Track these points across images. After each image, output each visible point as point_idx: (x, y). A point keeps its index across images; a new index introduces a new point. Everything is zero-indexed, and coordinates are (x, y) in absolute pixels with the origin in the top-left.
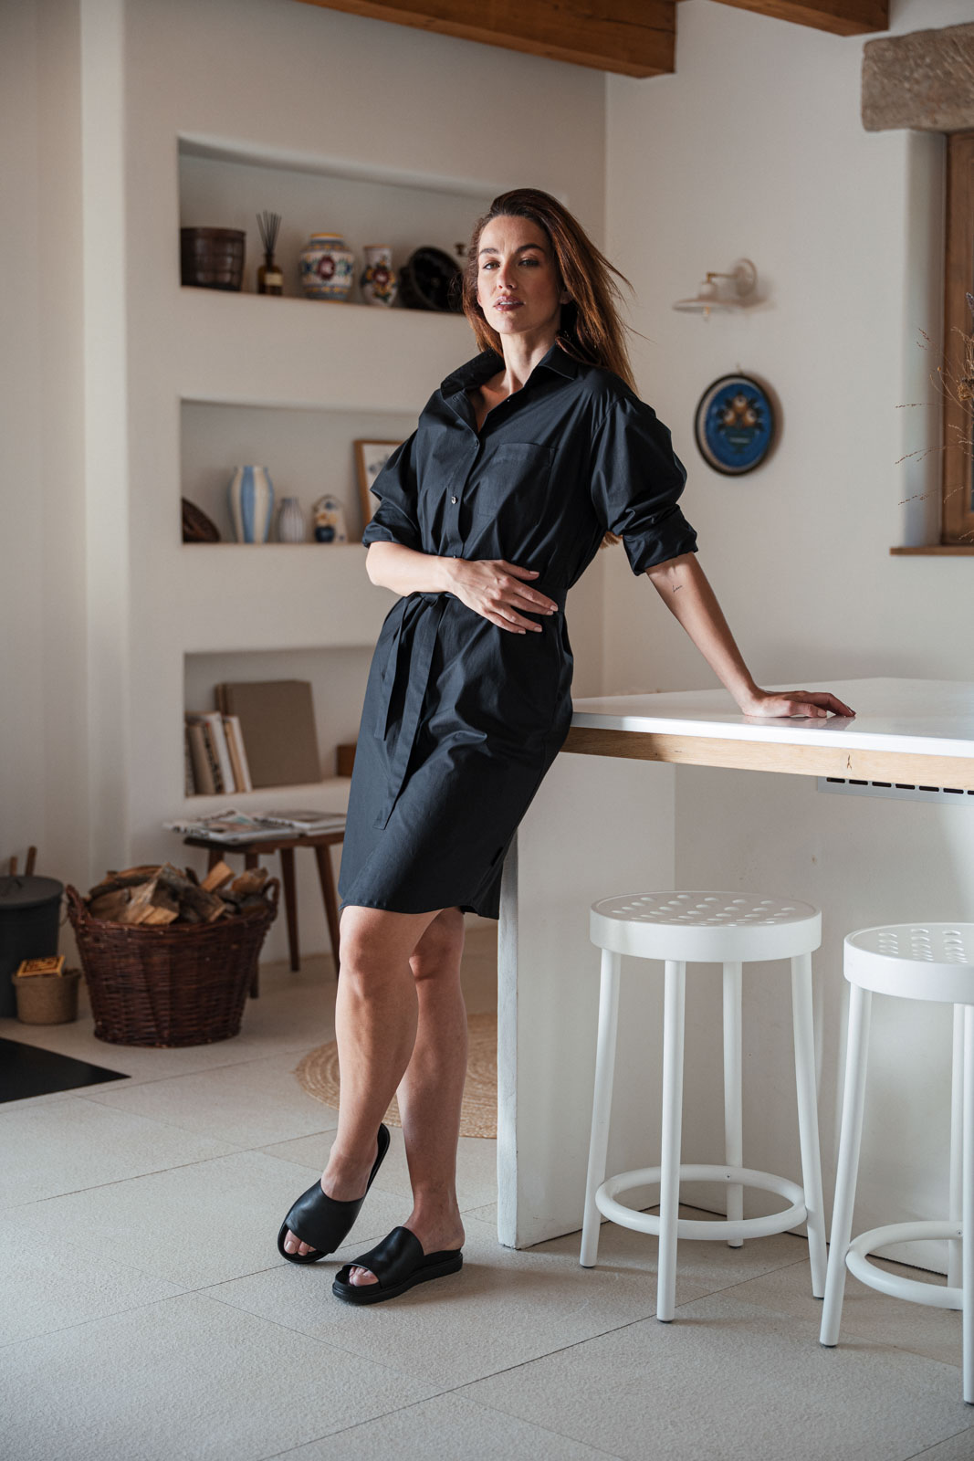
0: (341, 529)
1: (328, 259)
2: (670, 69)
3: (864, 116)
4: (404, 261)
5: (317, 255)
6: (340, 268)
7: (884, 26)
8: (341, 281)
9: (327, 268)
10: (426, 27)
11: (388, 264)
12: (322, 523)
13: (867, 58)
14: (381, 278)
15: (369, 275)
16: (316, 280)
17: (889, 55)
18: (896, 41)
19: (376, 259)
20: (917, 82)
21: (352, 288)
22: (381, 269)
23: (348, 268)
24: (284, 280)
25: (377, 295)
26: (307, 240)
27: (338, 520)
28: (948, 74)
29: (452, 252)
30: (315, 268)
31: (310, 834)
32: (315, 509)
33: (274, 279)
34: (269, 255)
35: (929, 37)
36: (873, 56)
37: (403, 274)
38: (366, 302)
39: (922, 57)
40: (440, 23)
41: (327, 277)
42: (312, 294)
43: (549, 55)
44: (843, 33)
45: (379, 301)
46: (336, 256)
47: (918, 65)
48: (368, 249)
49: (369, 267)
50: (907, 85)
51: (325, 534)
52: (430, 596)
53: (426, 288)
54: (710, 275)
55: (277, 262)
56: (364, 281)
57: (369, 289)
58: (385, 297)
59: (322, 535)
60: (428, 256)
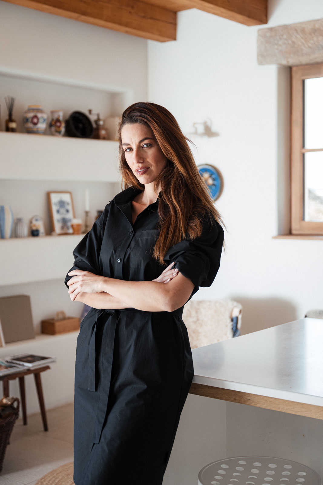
0: (42, 230)
1: (36, 117)
2: (174, 39)
3: (258, 59)
4: (67, 117)
5: (31, 115)
6: (41, 120)
7: (266, 22)
8: (42, 126)
9: (35, 120)
10: (77, 19)
11: (61, 118)
12: (34, 228)
13: (259, 35)
14: (58, 124)
15: (53, 123)
16: (30, 125)
17: (268, 34)
18: (271, 29)
19: (56, 116)
20: (280, 45)
21: (46, 130)
22: (58, 120)
23: (44, 120)
24: (17, 125)
25: (57, 131)
26: (26, 108)
27: (40, 226)
28: (294, 42)
29: (86, 113)
30: (30, 120)
31: (32, 369)
32: (31, 222)
33: (13, 125)
34: (10, 115)
35: (285, 28)
36: (262, 35)
37: (67, 122)
38: (52, 134)
39: (283, 35)
40: (83, 17)
41: (35, 124)
42: (29, 132)
43: (127, 32)
44: (248, 25)
45: (57, 134)
46: (39, 115)
47: (280, 39)
48: (52, 112)
49: (53, 120)
50: (276, 47)
51: (35, 233)
52: (110, 311)
53: (77, 128)
54: (194, 124)
55: (14, 117)
56: (51, 125)
57: (53, 129)
58: (59, 132)
59: (34, 233)
60: (77, 115)
